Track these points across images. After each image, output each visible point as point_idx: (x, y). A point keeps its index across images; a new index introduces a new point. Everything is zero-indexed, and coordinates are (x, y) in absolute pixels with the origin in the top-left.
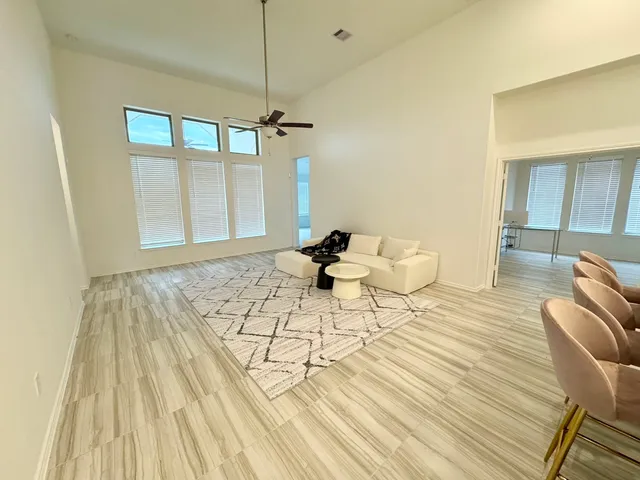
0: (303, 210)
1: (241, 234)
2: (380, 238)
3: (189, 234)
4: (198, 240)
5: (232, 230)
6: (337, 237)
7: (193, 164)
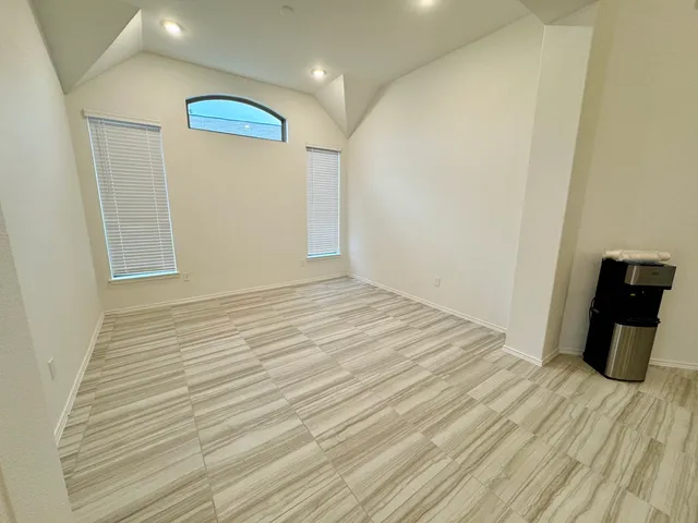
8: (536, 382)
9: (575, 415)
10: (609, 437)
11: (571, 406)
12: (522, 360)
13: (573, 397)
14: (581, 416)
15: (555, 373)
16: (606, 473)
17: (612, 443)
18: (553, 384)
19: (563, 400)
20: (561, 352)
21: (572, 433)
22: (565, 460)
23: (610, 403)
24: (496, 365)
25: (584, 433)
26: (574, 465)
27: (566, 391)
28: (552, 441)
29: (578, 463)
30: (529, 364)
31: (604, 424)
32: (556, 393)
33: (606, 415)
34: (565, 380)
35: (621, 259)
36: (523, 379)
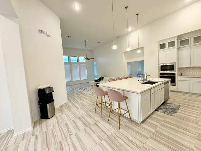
0: (96, 74)
1: (82, 79)
2: (109, 78)
3: (72, 79)
4: (74, 80)
5: (80, 78)
6: (101, 78)
7: (73, 65)
8: (35, 135)
9: (51, 132)
10: (60, 130)
11: (49, 132)
12: (25, 133)
13: (47, 129)
14: (52, 132)
15: (38, 127)
16: (65, 137)
17: (61, 130)
18: (40, 131)
19: (46, 131)
20: (34, 121)
21: (54, 137)
22: (59, 144)
23: (54, 124)
24: (16, 143)
25: (56, 134)
26: (61, 142)
27: (44, 129)
28: (53, 144)
29: (61, 141)
30: (28, 132)
31: (57, 128)
32: (43, 132)
33: (56, 126)
34: (42, 127)
35: (43, 88)
36: (31, 138)
